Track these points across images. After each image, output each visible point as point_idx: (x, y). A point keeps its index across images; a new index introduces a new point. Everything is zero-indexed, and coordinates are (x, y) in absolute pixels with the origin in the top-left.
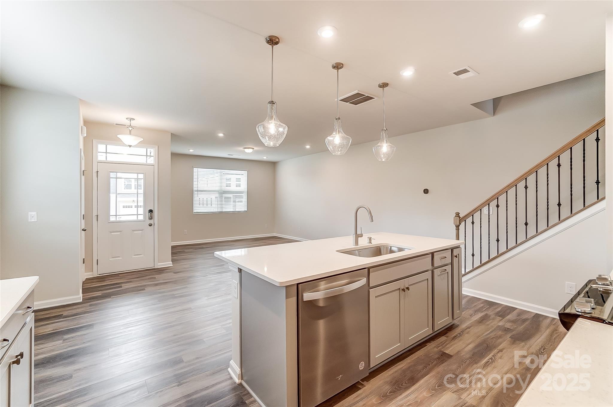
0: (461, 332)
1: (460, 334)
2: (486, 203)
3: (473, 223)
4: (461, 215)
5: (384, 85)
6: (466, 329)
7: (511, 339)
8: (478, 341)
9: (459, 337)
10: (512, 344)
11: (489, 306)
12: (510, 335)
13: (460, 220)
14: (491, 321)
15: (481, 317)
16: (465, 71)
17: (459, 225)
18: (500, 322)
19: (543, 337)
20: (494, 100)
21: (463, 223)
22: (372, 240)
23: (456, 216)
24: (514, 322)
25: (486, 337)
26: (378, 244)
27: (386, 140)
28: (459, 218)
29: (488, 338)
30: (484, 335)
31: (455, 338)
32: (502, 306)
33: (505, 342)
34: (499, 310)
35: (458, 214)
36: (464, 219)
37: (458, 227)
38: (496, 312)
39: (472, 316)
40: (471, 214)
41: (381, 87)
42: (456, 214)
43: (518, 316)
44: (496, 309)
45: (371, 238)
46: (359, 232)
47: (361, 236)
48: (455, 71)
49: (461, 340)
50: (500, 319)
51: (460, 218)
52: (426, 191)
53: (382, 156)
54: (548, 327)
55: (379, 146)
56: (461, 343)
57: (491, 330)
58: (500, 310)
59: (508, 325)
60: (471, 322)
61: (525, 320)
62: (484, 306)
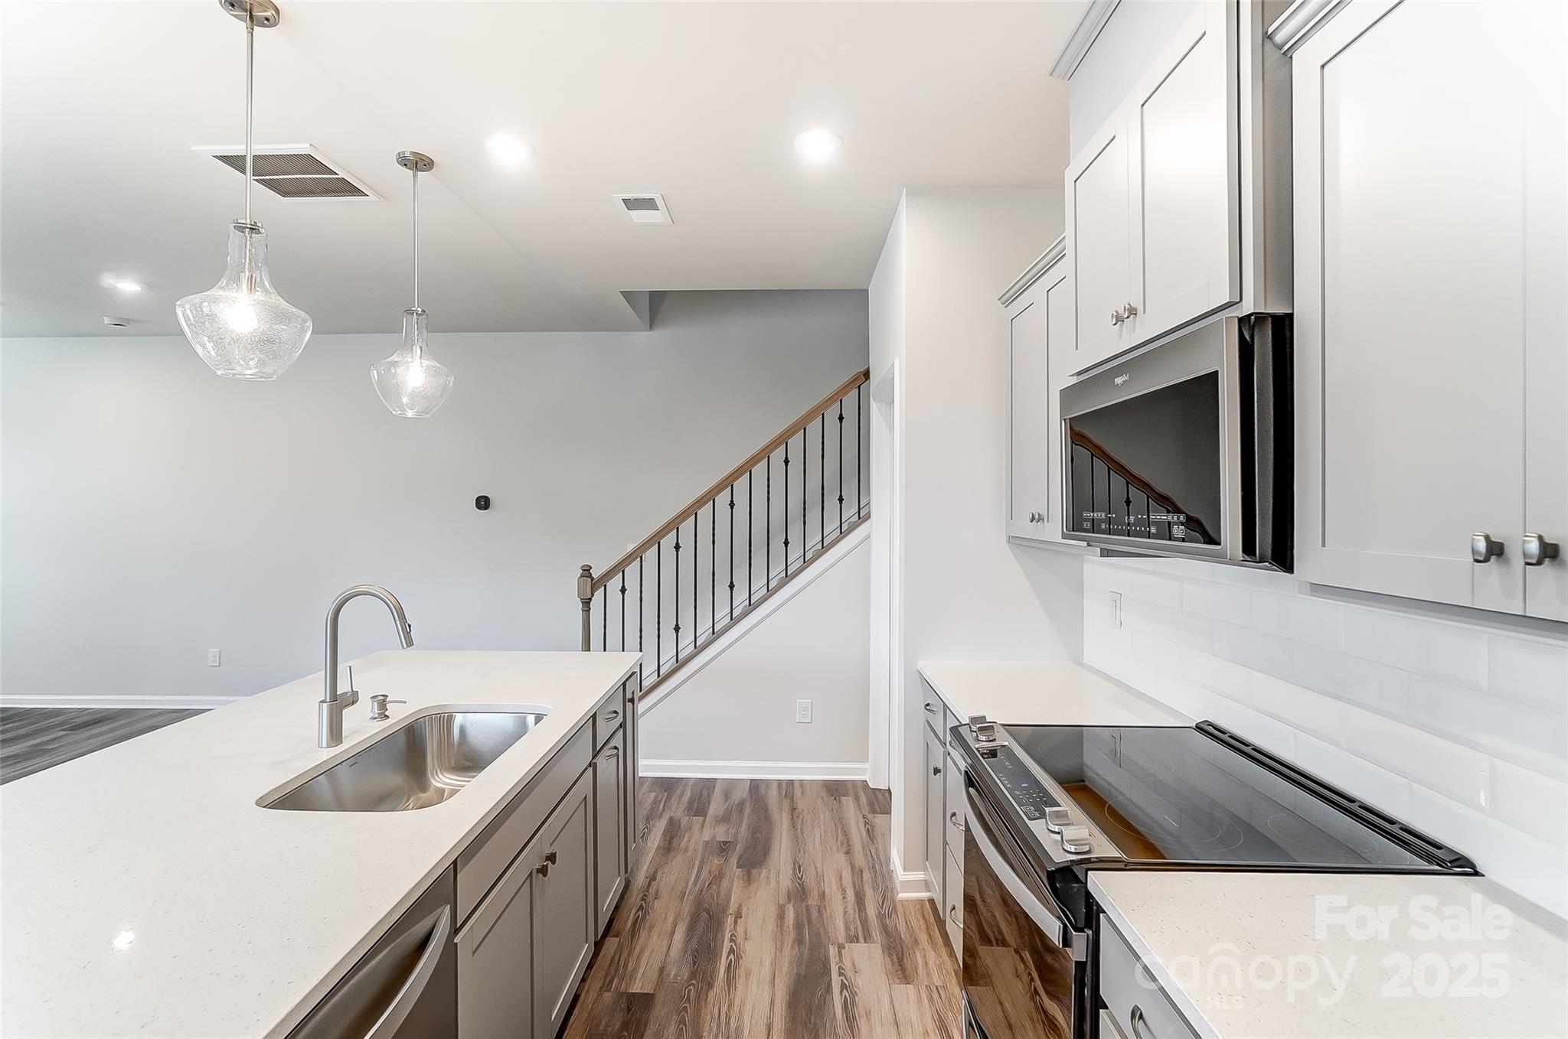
0: (643, 899)
1: (641, 907)
2: (652, 542)
3: (623, 590)
4: (596, 573)
5: (419, 163)
6: (649, 884)
7: (740, 870)
8: (687, 908)
9: (644, 917)
10: (750, 884)
11: (666, 793)
12: (734, 861)
13: (591, 583)
14: (687, 835)
15: (665, 834)
16: (649, 204)
17: (590, 599)
18: (705, 830)
19: (784, 837)
20: (653, 295)
21: (599, 594)
22: (388, 706)
23: (582, 576)
24: (725, 819)
25: (696, 889)
26: (410, 715)
27: (421, 348)
28: (592, 581)
29: (702, 891)
30: (691, 883)
31: (634, 932)
32: (691, 783)
33: (735, 885)
34: (688, 796)
35: (587, 571)
36: (602, 581)
37: (587, 603)
38: (685, 806)
39: (647, 839)
40: (620, 568)
41: (406, 165)
42: (583, 570)
43: (726, 800)
44: (681, 796)
45: (384, 701)
46: (343, 688)
47: (353, 699)
48: (627, 196)
49: (651, 928)
50: (701, 821)
51: (592, 579)
52: (483, 503)
53: (405, 400)
54: (781, 808)
55: (395, 364)
56: (655, 938)
57: (697, 864)
58: (691, 798)
59: (721, 834)
60: (650, 856)
61: (741, 805)
62: (656, 797)
